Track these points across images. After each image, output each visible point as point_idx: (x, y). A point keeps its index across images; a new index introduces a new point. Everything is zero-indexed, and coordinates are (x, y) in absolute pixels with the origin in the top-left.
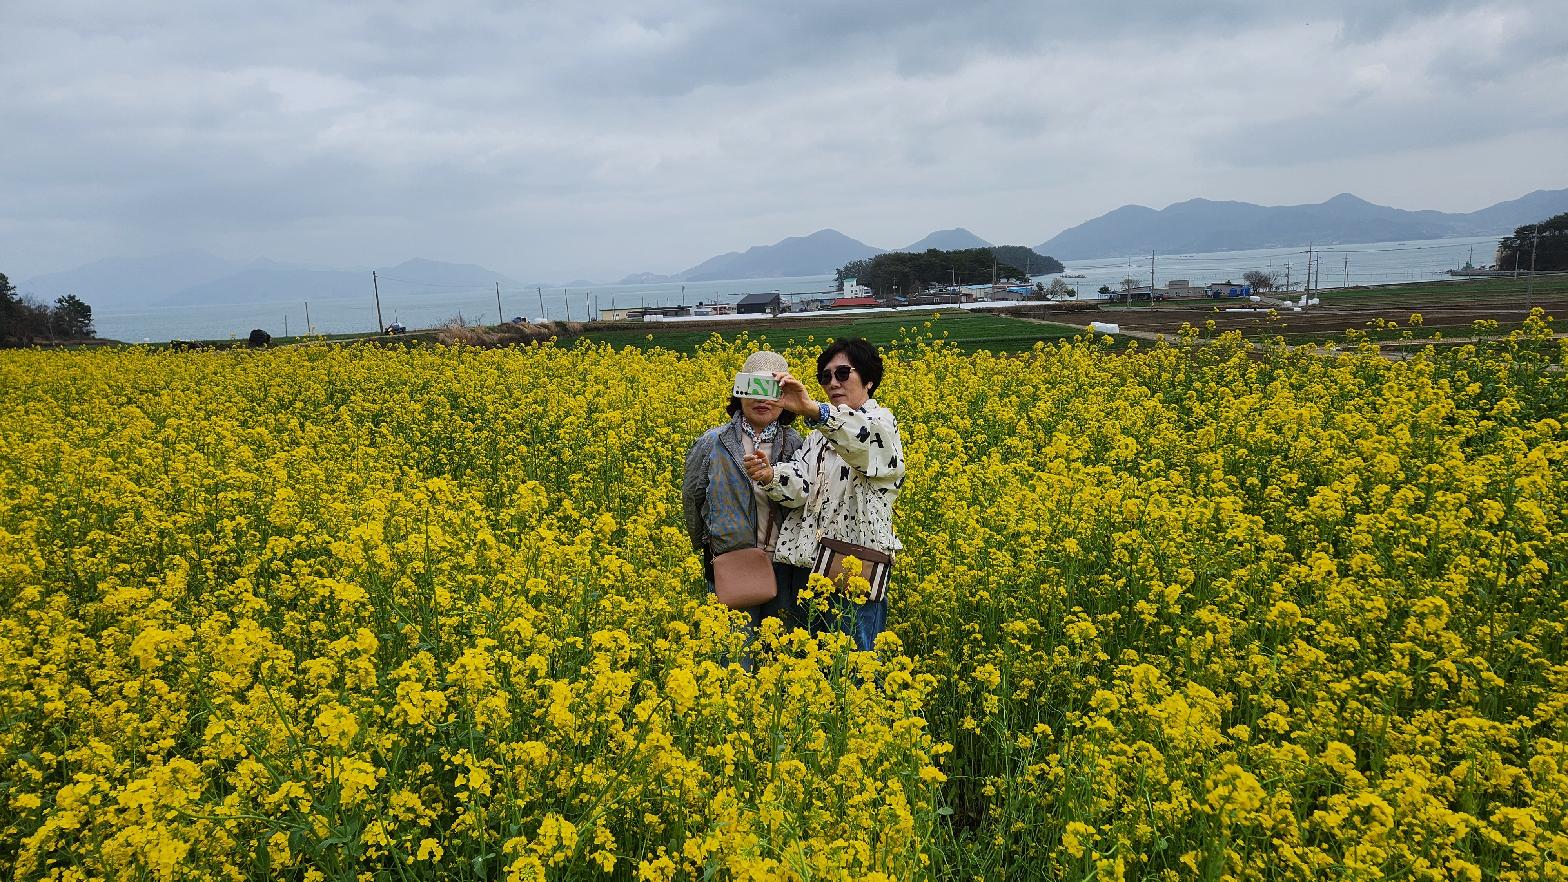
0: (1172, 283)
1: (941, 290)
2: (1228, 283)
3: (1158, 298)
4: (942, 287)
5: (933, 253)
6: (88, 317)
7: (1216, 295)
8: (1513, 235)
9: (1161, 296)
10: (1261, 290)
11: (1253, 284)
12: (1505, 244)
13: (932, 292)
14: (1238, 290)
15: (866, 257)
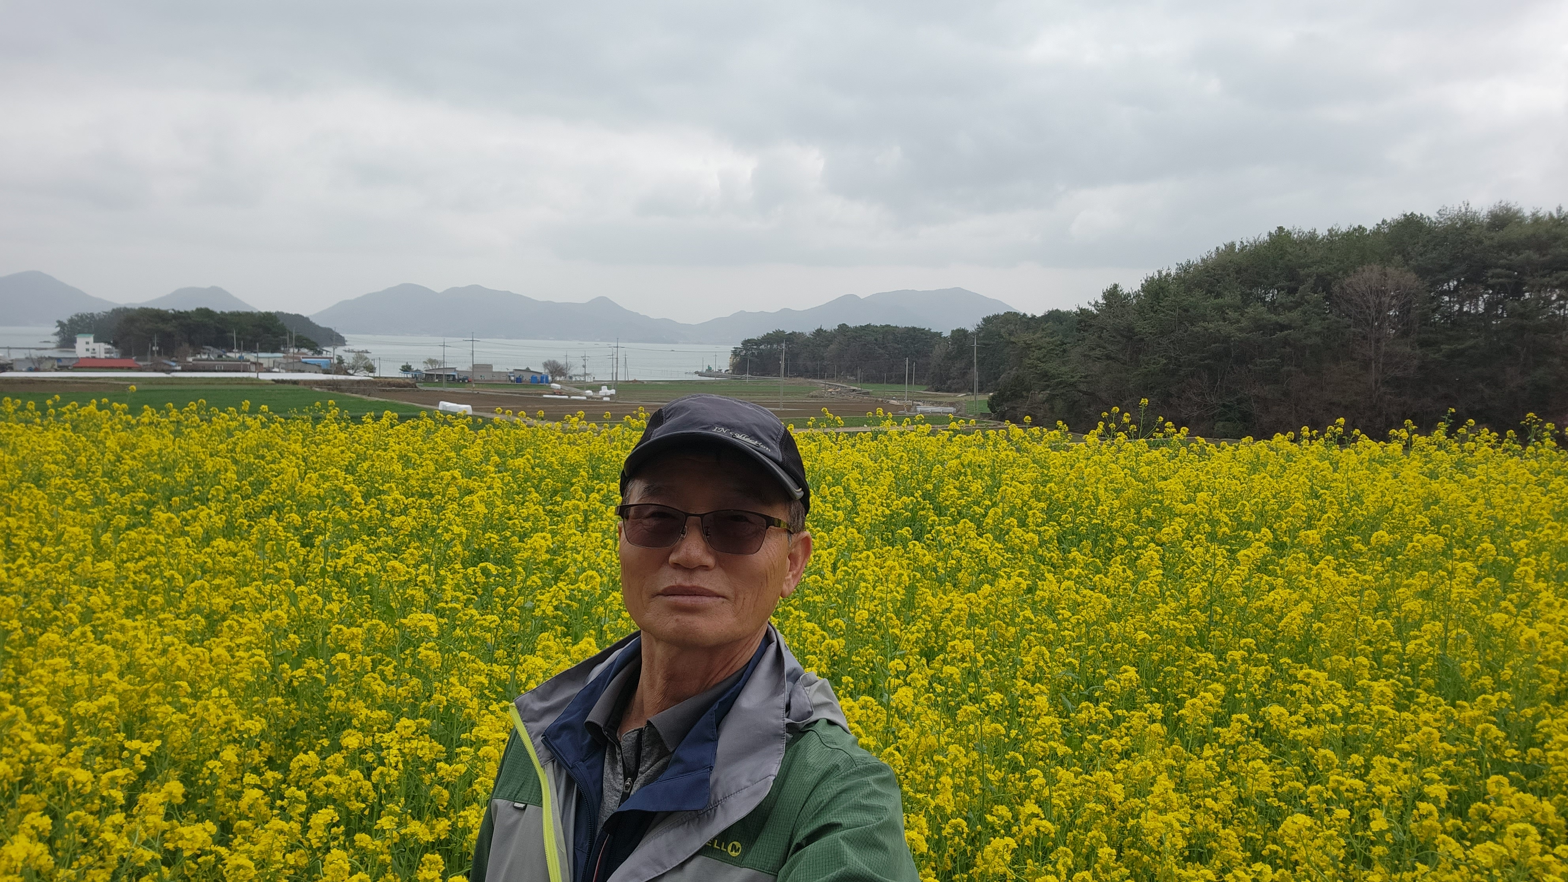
0: (474, 367)
1: (220, 356)
2: (528, 370)
3: (462, 380)
4: (221, 352)
7: (519, 380)
8: (740, 346)
9: (465, 377)
10: (558, 379)
11: (551, 372)
12: (735, 353)
13: (205, 357)
14: (539, 377)
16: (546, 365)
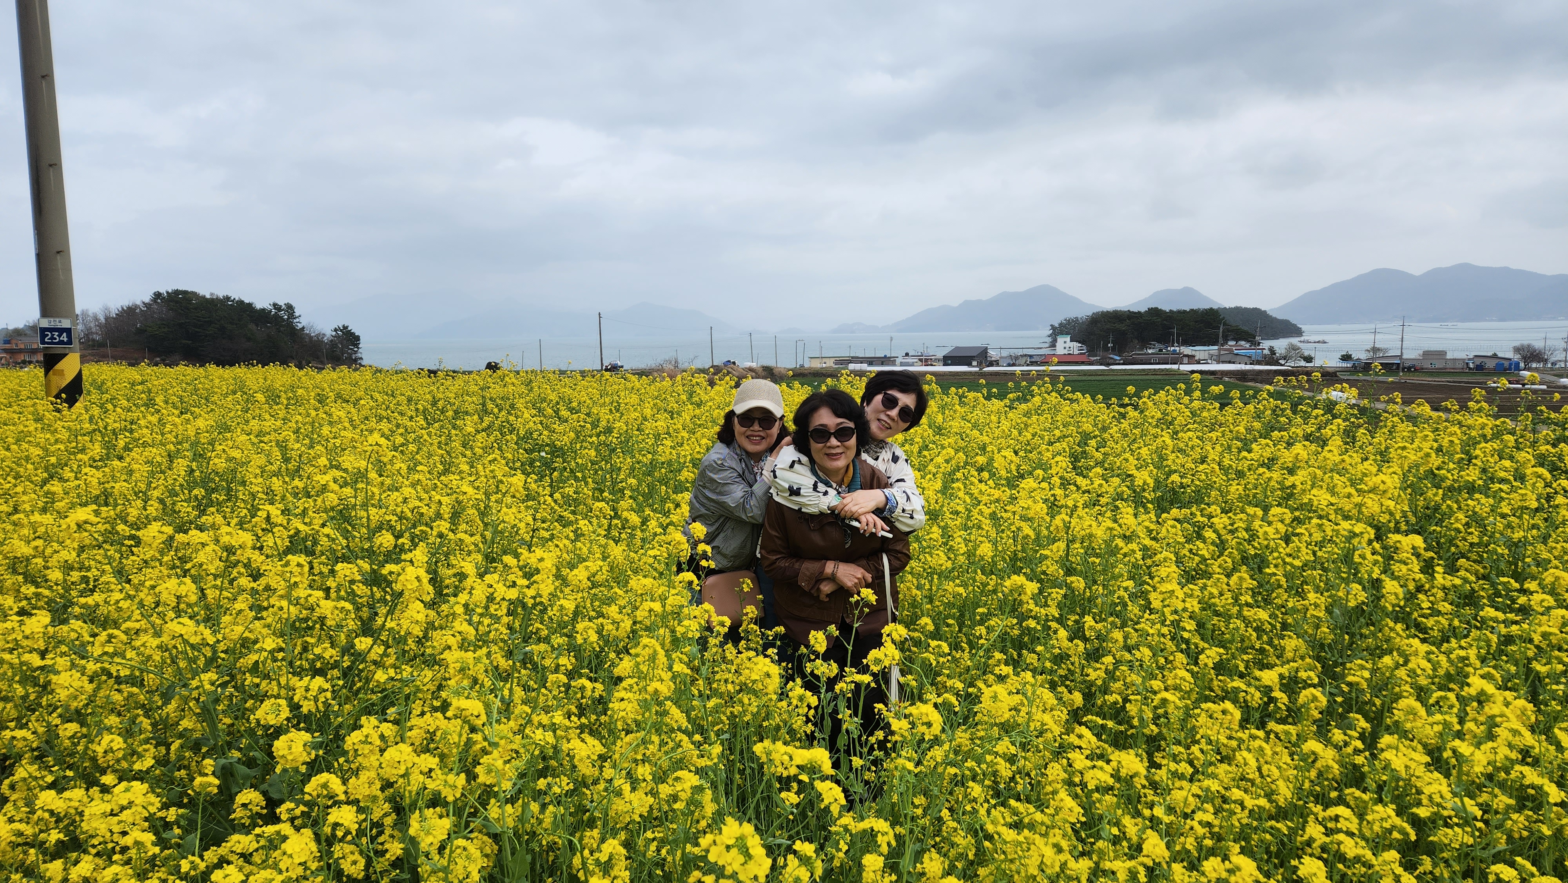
0: (1427, 354)
1: (1161, 350)
3: (1409, 368)
4: (1162, 346)
5: (1154, 312)
6: (357, 345)
7: (1480, 368)
9: (1414, 366)
10: (1534, 365)
11: (1524, 358)
13: (1150, 351)
14: (1506, 364)
15: (1083, 313)
16: (1517, 350)
